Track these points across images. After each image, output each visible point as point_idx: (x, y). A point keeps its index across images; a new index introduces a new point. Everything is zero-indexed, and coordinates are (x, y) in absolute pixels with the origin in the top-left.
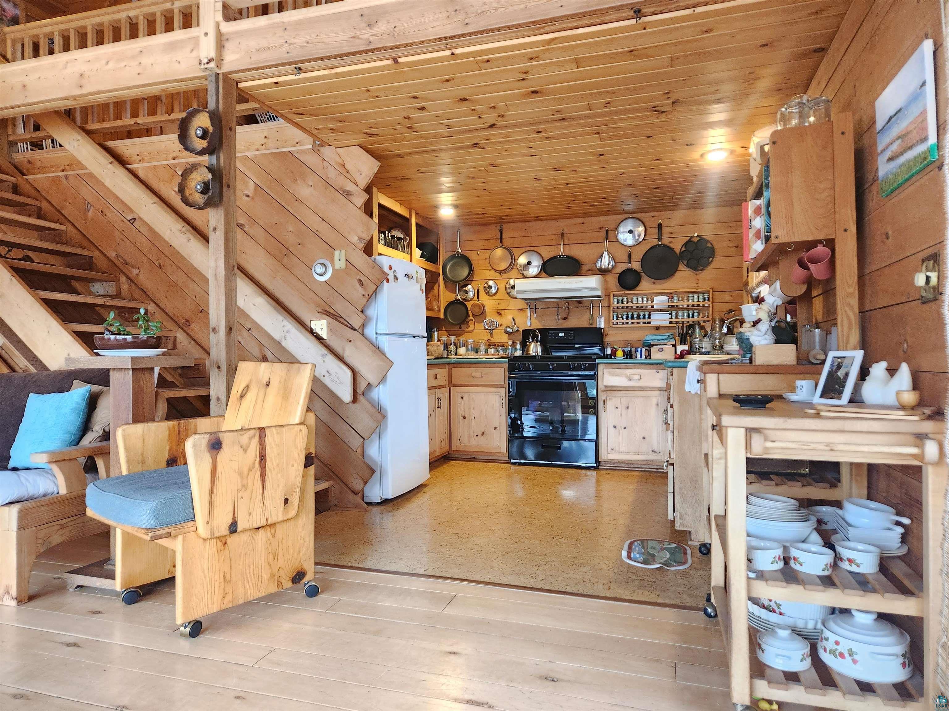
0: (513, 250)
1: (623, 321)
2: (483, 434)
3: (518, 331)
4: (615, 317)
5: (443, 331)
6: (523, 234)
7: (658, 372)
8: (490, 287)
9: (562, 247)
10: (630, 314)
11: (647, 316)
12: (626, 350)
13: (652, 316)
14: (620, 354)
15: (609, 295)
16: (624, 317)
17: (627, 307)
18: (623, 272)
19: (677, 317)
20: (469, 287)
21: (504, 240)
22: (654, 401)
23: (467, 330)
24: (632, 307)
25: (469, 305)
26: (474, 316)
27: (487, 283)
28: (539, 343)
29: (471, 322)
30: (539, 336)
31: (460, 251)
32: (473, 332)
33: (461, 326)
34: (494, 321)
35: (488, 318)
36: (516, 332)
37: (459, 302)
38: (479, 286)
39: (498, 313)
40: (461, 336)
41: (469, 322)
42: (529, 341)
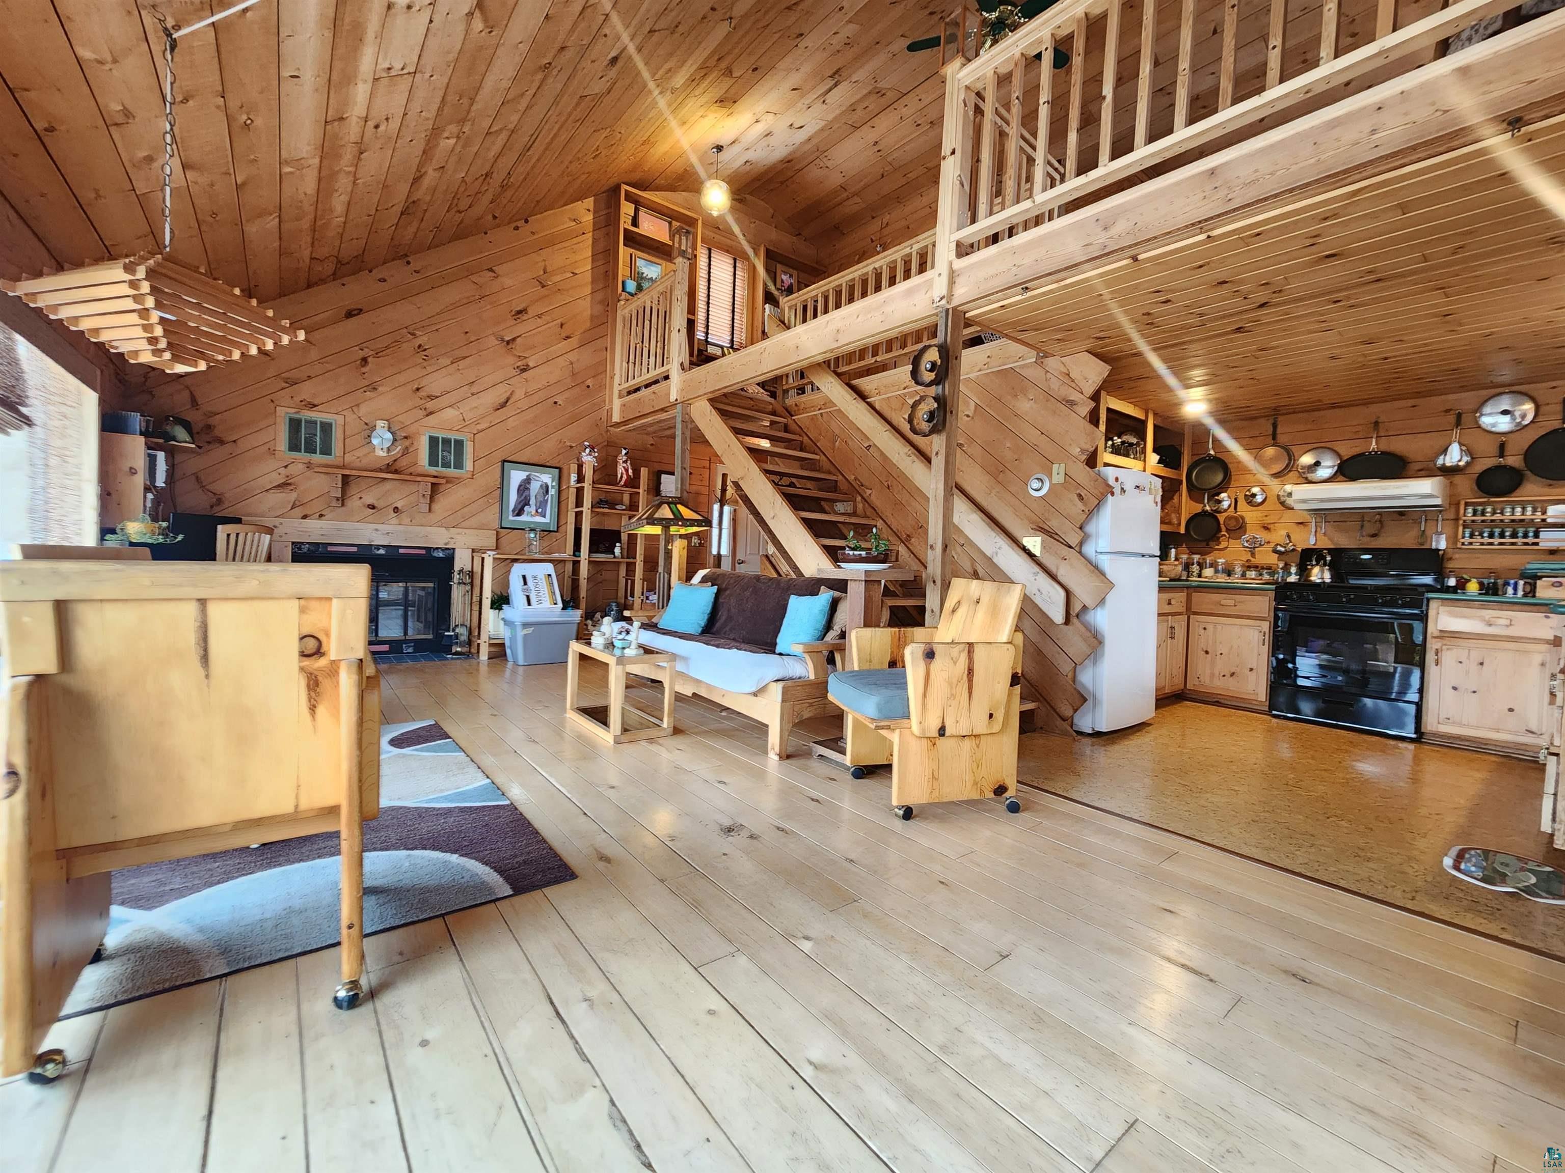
0: (1293, 448)
1: (1482, 540)
2: (1232, 674)
3: (1293, 550)
4: (1467, 535)
5: (1184, 548)
6: (1309, 427)
7: (1547, 617)
8: (1254, 495)
9: (1374, 441)
10: (1497, 531)
11: (1531, 534)
12: (1486, 581)
13: (1542, 535)
14: (1473, 587)
15: (1458, 504)
16: (1486, 535)
17: (1492, 521)
18: (1488, 470)
20: (1223, 495)
21: (1279, 436)
22: (1537, 659)
23: (1216, 547)
24: (1502, 521)
25: (1221, 518)
26: (1228, 530)
27: (1249, 490)
28: (1327, 567)
29: (1224, 538)
30: (1328, 557)
31: (1213, 453)
32: (1226, 550)
33: (1209, 543)
34: (1258, 537)
35: (1248, 534)
36: (1291, 552)
37: (1207, 513)
38: (1237, 494)
39: (1264, 527)
40: (1208, 555)
41: (1221, 539)
42: (1311, 564)
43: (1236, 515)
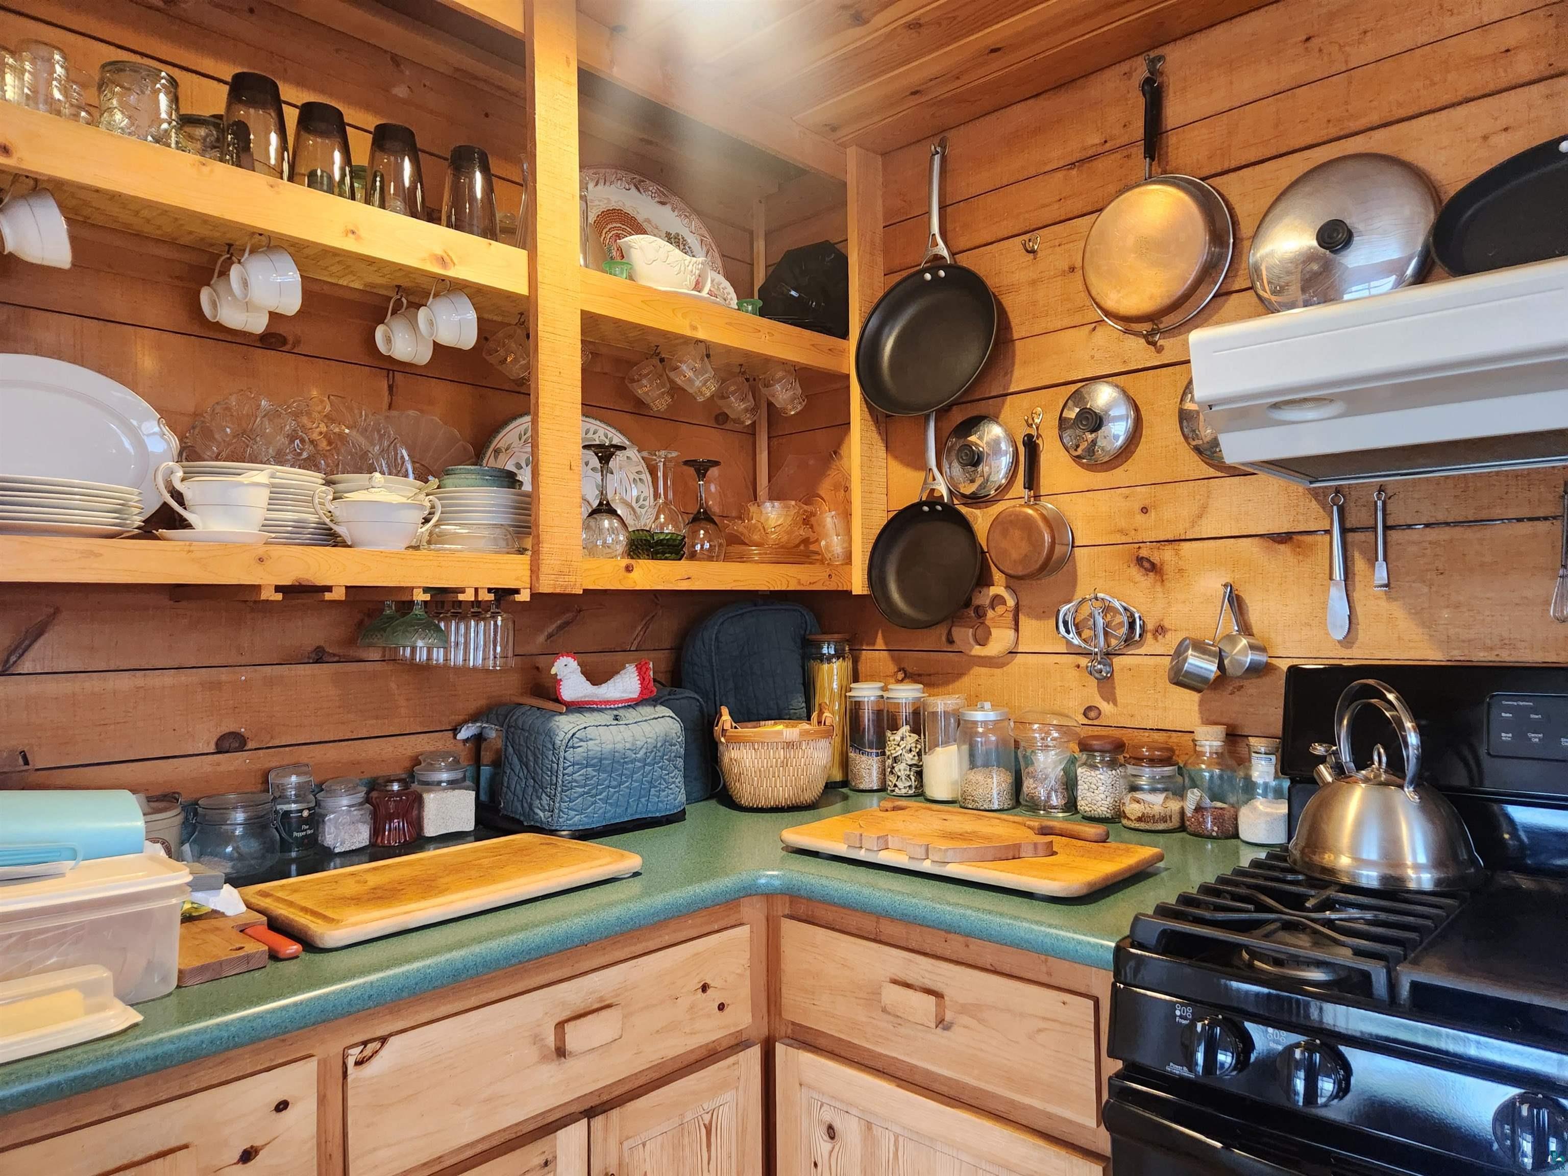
0: (1234, 185)
3: (1257, 670)
5: (879, 655)
8: (1094, 421)
20: (994, 431)
21: (1172, 140)
23: (977, 650)
25: (986, 526)
26: (1014, 581)
27: (1077, 397)
28: (1409, 790)
29: (1000, 609)
30: (1408, 725)
31: (945, 253)
32: (1001, 665)
33: (949, 633)
34: (1117, 604)
35: (1083, 590)
36: (1246, 683)
37: (939, 508)
38: (1037, 421)
39: (1140, 561)
40: (946, 683)
41: (990, 614)
42: (1335, 753)
43: (1030, 511)
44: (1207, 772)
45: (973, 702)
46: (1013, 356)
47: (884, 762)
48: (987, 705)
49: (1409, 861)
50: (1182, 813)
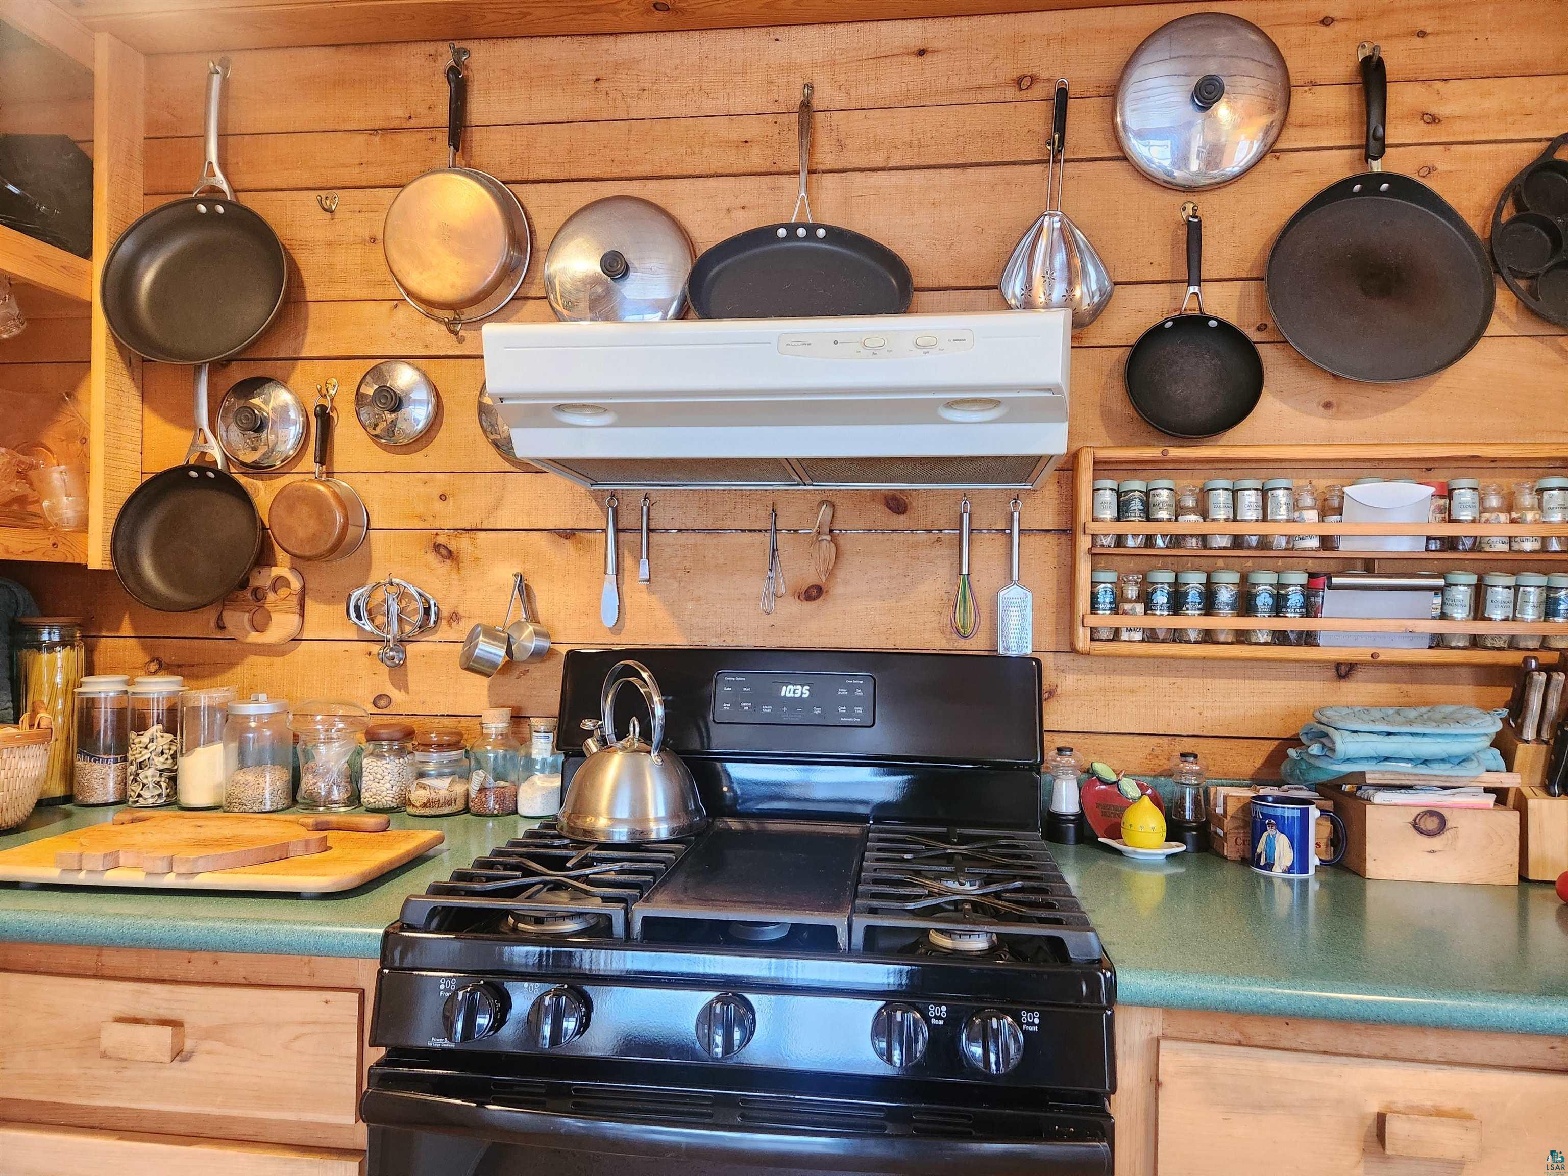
0: (531, 196)
1: (1150, 622)
3: (540, 655)
4: (1105, 599)
5: (123, 643)
6: (581, 106)
9: (801, 184)
10: (1194, 580)
11: (1295, 599)
13: (1329, 600)
15: (1072, 466)
16: (1161, 598)
17: (1175, 541)
18: (1156, 333)
19: (1478, 611)
21: (476, 137)
23: (254, 637)
24: (1204, 539)
25: (268, 498)
26: (299, 561)
27: (375, 373)
28: (654, 754)
29: (283, 592)
30: (656, 699)
31: (225, 187)
32: (283, 654)
33: (220, 618)
34: (412, 590)
35: (377, 575)
36: (531, 667)
37: (211, 475)
38: (332, 392)
39: (437, 547)
40: (212, 674)
41: (271, 596)
42: (600, 727)
43: (321, 488)
44: (492, 753)
45: (246, 694)
46: (306, 318)
47: (125, 769)
48: (263, 697)
49: (652, 815)
50: (467, 795)
